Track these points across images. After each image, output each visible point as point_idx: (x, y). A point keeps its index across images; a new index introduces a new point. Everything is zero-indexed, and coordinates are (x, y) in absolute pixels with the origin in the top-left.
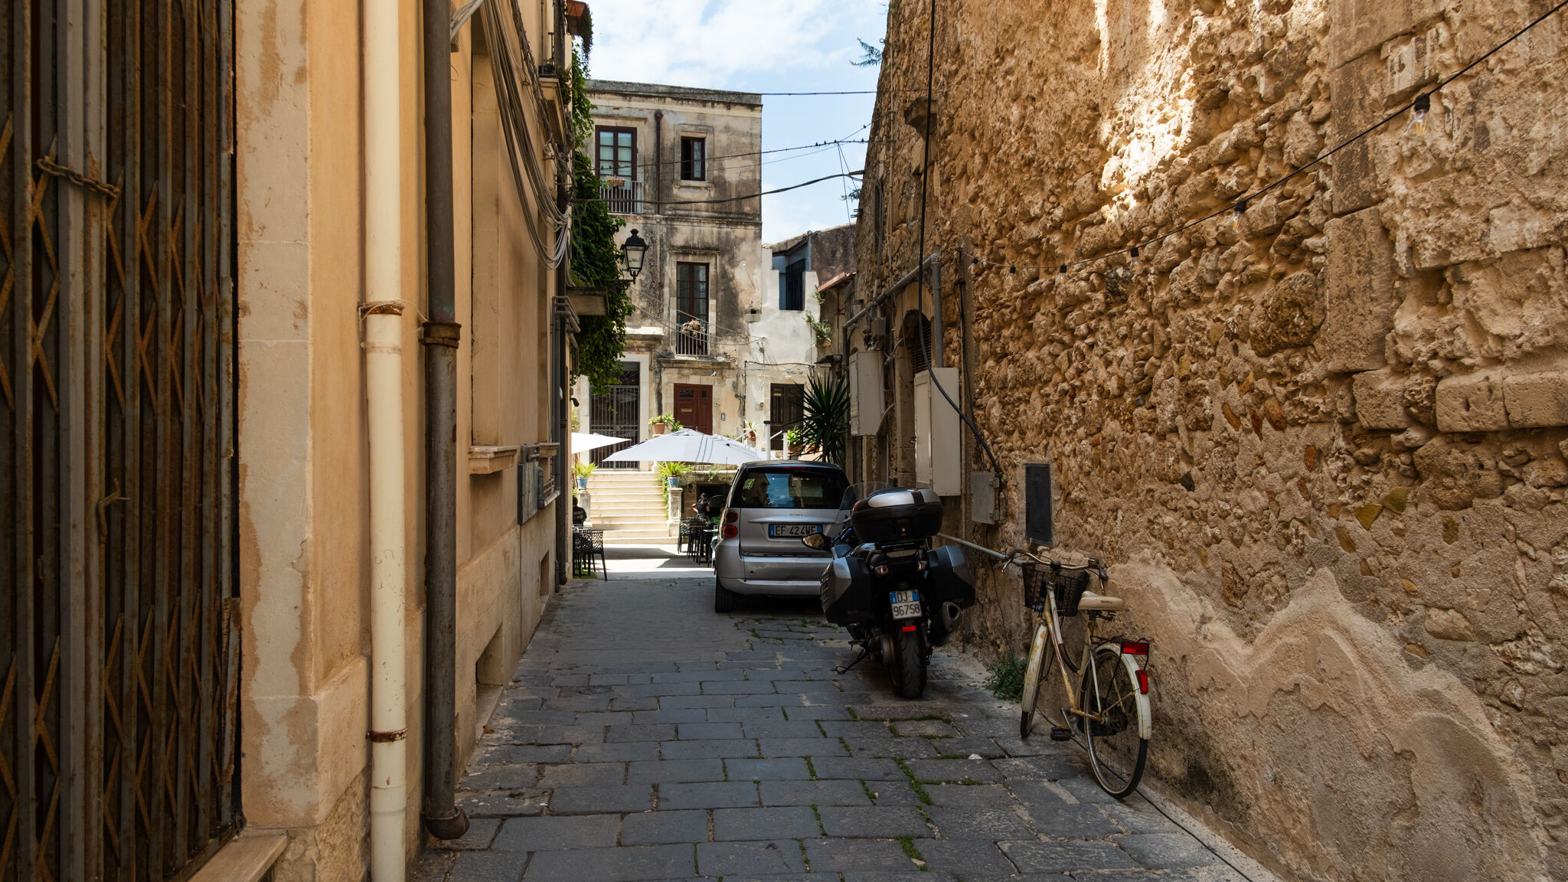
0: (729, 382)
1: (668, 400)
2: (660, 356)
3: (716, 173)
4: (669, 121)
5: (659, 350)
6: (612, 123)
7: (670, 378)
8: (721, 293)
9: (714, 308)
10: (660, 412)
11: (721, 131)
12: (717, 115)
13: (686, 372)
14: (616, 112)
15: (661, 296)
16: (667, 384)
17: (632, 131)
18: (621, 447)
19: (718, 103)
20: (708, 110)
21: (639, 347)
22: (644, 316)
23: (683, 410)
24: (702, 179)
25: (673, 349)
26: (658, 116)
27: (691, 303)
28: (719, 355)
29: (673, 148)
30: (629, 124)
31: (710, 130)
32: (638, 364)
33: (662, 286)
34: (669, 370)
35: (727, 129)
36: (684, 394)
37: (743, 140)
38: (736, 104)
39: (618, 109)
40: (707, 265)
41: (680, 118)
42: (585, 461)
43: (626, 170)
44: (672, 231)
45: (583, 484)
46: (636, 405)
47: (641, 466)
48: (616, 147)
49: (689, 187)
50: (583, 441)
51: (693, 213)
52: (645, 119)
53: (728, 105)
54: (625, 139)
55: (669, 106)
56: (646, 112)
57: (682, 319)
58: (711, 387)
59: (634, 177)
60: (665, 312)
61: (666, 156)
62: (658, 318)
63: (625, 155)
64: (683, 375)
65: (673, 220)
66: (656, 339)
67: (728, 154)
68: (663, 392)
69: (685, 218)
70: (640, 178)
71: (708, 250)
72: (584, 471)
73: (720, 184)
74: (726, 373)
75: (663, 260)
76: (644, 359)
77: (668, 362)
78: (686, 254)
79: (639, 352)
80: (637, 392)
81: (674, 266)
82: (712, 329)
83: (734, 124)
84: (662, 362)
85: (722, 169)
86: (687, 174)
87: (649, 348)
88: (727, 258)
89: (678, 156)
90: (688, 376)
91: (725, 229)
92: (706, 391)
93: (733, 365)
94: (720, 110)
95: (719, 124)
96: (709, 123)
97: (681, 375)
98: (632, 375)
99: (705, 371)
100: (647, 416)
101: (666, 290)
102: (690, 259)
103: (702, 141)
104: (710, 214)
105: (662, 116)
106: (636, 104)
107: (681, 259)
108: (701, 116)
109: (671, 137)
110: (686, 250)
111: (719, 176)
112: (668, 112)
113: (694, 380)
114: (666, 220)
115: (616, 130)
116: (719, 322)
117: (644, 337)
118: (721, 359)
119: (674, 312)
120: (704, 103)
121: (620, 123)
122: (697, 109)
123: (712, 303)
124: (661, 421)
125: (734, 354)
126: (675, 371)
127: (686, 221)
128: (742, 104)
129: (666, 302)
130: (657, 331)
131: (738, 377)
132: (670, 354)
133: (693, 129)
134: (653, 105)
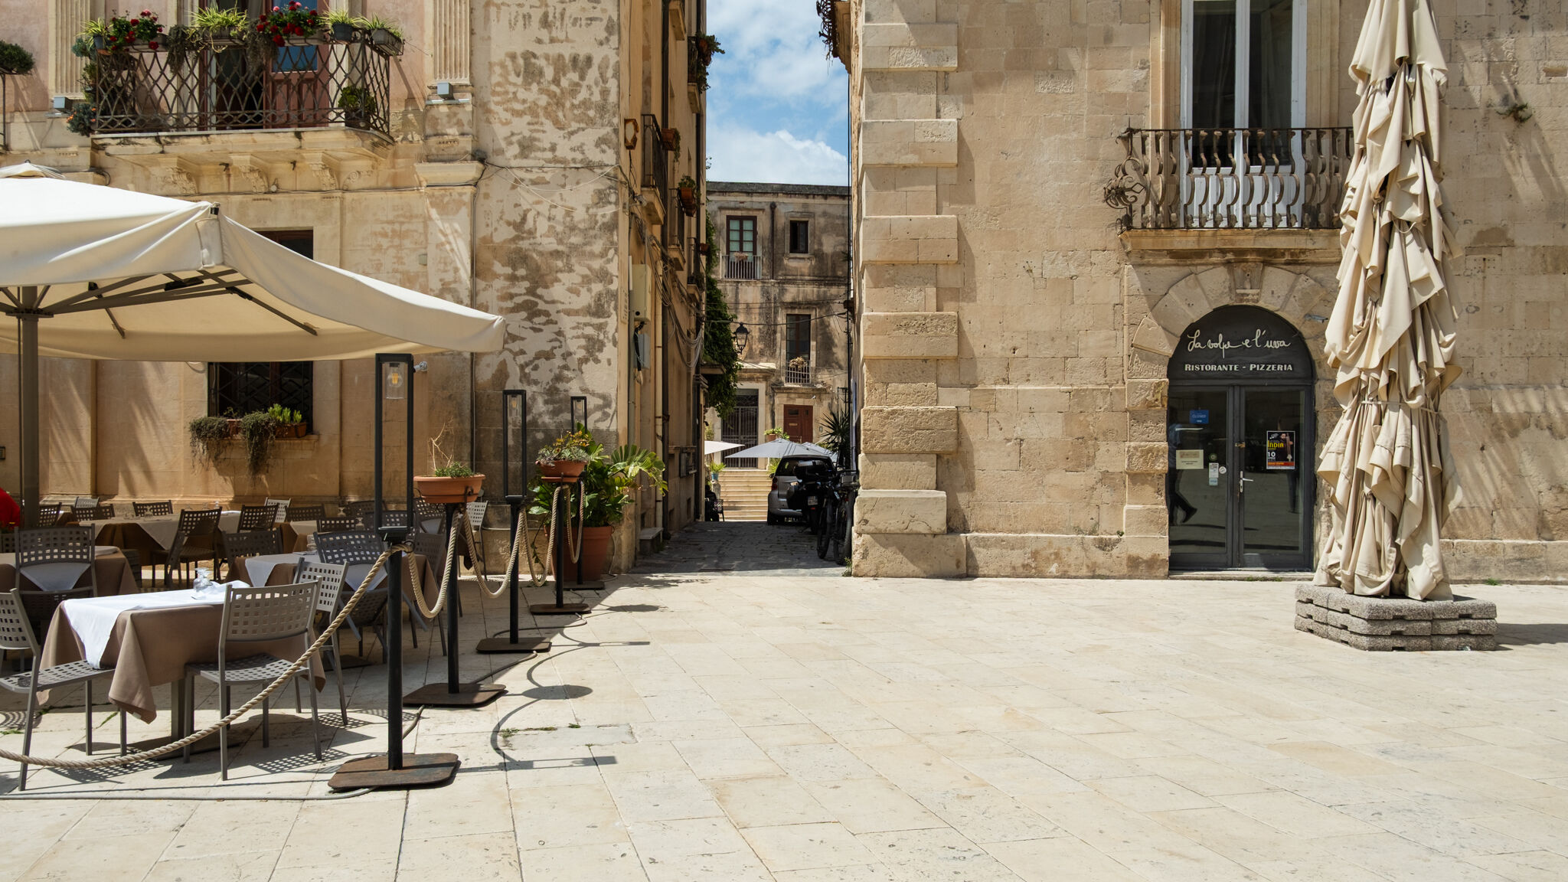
0: (826, 403)
1: (780, 417)
2: (774, 384)
3: (816, 247)
4: (781, 210)
5: (773, 380)
6: (739, 213)
7: (781, 400)
8: (819, 337)
9: (814, 348)
10: (773, 426)
11: (820, 216)
12: (817, 204)
13: (793, 396)
14: (742, 205)
15: (775, 339)
16: (778, 405)
17: (754, 219)
18: (742, 448)
19: (818, 195)
20: (810, 201)
21: (758, 378)
22: (762, 354)
23: (791, 424)
24: (806, 252)
25: (783, 379)
26: (773, 206)
27: (798, 346)
28: (818, 383)
29: (784, 230)
30: (751, 213)
31: (812, 215)
32: (757, 391)
33: (775, 332)
34: (779, 395)
35: (825, 214)
36: (791, 412)
37: (837, 221)
38: (830, 195)
39: (743, 202)
40: (809, 316)
41: (789, 207)
42: (717, 461)
43: (748, 247)
44: (783, 291)
45: (716, 477)
46: (755, 419)
47: (760, 463)
48: (741, 231)
49: (795, 258)
50: (713, 447)
51: (799, 277)
52: (763, 210)
53: (825, 197)
54: (748, 225)
55: (781, 199)
56: (763, 204)
57: (791, 355)
58: (811, 407)
59: (754, 252)
60: (778, 352)
61: (779, 236)
62: (773, 356)
63: (748, 236)
64: (791, 398)
65: (784, 283)
66: (772, 371)
67: (824, 230)
68: (775, 411)
69: (793, 282)
70: (759, 254)
71: (810, 304)
72: (716, 468)
73: (819, 256)
74: (823, 396)
75: (776, 313)
76: (761, 387)
77: (779, 389)
78: (793, 308)
79: (758, 381)
80: (757, 410)
81: (784, 318)
82: (813, 364)
83: (830, 210)
84: (775, 388)
85: (821, 244)
86: (794, 248)
87: (766, 379)
88: (824, 310)
89: (788, 235)
90: (794, 399)
91: (823, 289)
92: (808, 410)
93: (828, 390)
94: (819, 201)
95: (819, 210)
96: (811, 209)
97: (789, 398)
98: (752, 398)
99: (808, 395)
100: (763, 430)
101: (778, 335)
102: (796, 312)
103: (806, 223)
104: (812, 278)
105: (775, 207)
106: (756, 199)
107: (789, 312)
108: (805, 205)
109: (782, 222)
110: (793, 305)
111: (819, 250)
112: (780, 203)
113: (799, 402)
114: (779, 283)
115: (741, 219)
116: (817, 358)
117: (761, 371)
118: (819, 386)
119: (784, 351)
120: (807, 196)
121: (744, 213)
122: (802, 200)
123: (813, 344)
124: (773, 433)
125: (830, 383)
126: (785, 395)
127: (793, 284)
128: (836, 195)
129: (779, 344)
130: (772, 365)
131: (832, 399)
132: (781, 383)
133: (799, 215)
134: (769, 199)
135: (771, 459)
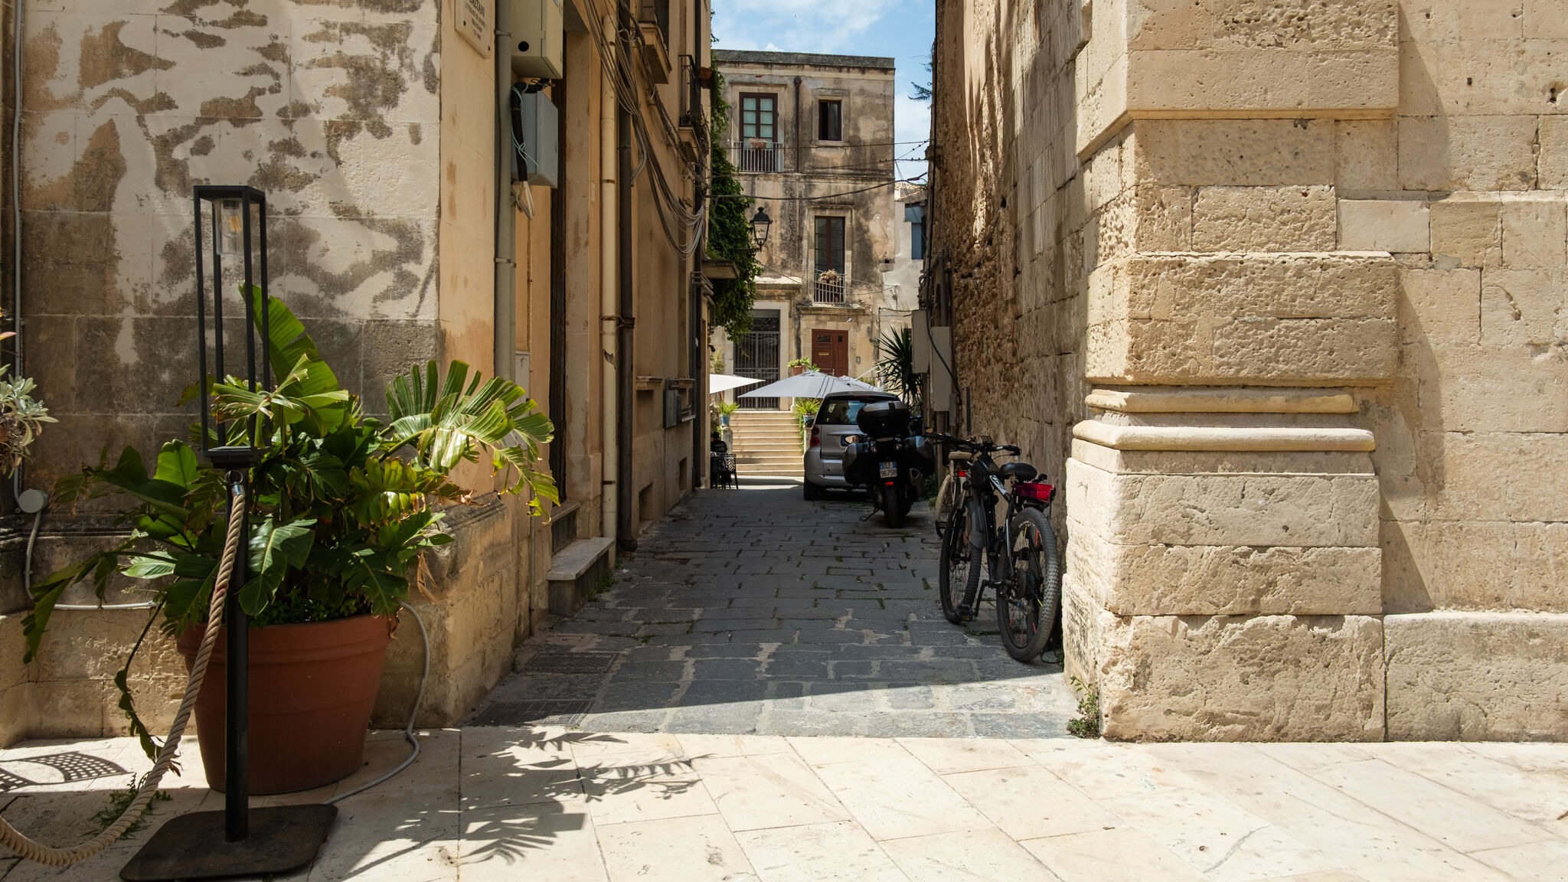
0: (864, 327)
1: (807, 344)
2: (799, 304)
3: (851, 133)
4: (808, 87)
5: (798, 298)
6: (755, 89)
7: (808, 324)
8: (856, 245)
9: (850, 259)
10: (799, 356)
11: (856, 94)
12: (853, 80)
13: (823, 318)
14: (758, 79)
15: (800, 247)
16: (805, 330)
17: (773, 97)
18: (760, 385)
19: (854, 68)
20: (844, 75)
21: (779, 296)
22: (784, 266)
23: (820, 354)
24: (839, 139)
25: (811, 297)
26: (798, 82)
27: (829, 256)
28: (854, 302)
29: (811, 111)
30: (770, 90)
31: (847, 93)
32: (778, 311)
33: (800, 239)
34: (807, 317)
35: (862, 92)
36: (821, 338)
37: (877, 101)
38: (870, 69)
39: (760, 76)
40: (843, 219)
41: (818, 84)
42: (729, 401)
43: (767, 132)
44: (810, 187)
45: (726, 421)
46: (777, 348)
47: (782, 404)
48: (758, 112)
49: (826, 147)
50: (721, 383)
51: (830, 170)
52: (785, 86)
53: (863, 70)
54: (766, 105)
55: (807, 72)
56: (786, 79)
57: (822, 265)
58: (846, 332)
59: (775, 138)
60: (804, 263)
61: (805, 118)
62: (798, 268)
63: (767, 119)
64: (821, 322)
65: (811, 177)
66: (796, 288)
67: (861, 112)
68: (802, 337)
69: (822, 176)
70: (781, 140)
71: (845, 205)
72: (728, 410)
73: (855, 144)
74: (861, 319)
75: (802, 214)
76: (784, 307)
77: (806, 309)
78: (823, 209)
79: (779, 300)
80: (778, 336)
81: (812, 220)
82: (848, 277)
83: (868, 87)
84: (801, 309)
85: (857, 129)
86: (824, 135)
87: (789, 297)
88: (861, 211)
89: (816, 118)
90: (825, 322)
91: (860, 185)
92: (842, 337)
93: (867, 312)
94: (855, 75)
95: (855, 87)
96: (845, 87)
97: (819, 322)
98: (772, 322)
99: (841, 317)
100: (786, 361)
101: (805, 243)
102: (827, 213)
103: (839, 103)
104: (846, 171)
105: (800, 82)
106: (777, 72)
107: (818, 213)
108: (838, 81)
109: (809, 101)
110: (823, 204)
111: (854, 136)
112: (806, 78)
113: (831, 326)
114: (805, 177)
115: (758, 97)
116: (854, 271)
117: (784, 287)
118: (856, 306)
119: (812, 263)
120: (840, 69)
121: (762, 90)
122: (833, 74)
123: (848, 253)
124: (799, 364)
125: (869, 302)
126: (813, 317)
127: (823, 178)
128: (876, 69)
129: (805, 254)
130: (796, 280)
131: (872, 322)
132: (809, 302)
133: (829, 92)
134: (792, 72)
135: (797, 399)
